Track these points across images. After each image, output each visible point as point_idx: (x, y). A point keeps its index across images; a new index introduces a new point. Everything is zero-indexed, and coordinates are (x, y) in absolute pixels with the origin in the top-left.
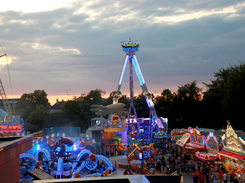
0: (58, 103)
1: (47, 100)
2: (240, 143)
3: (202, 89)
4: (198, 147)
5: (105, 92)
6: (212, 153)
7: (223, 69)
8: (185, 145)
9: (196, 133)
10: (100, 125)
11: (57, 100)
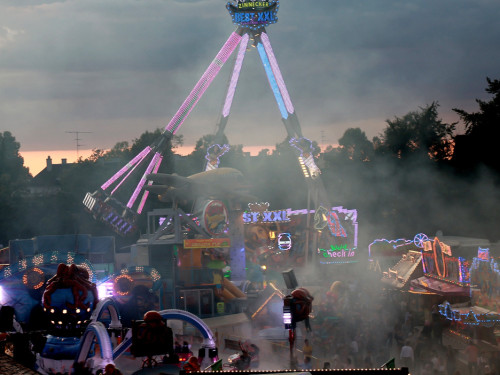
0: (50, 169)
1: (21, 160)
3: (453, 126)
4: (446, 288)
5: (181, 136)
6: (485, 306)
8: (408, 285)
9: (438, 249)
10: (170, 231)
11: (49, 160)
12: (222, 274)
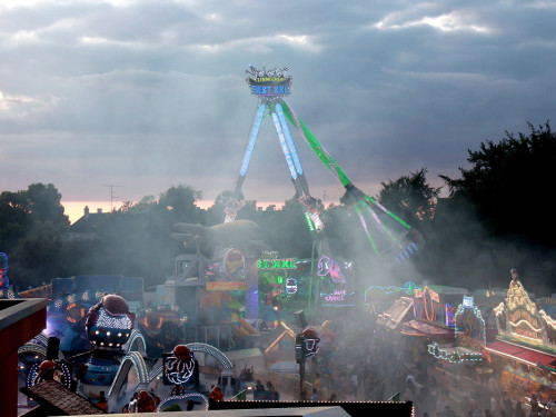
0: (87, 217)
1: (62, 209)
2: (541, 323)
3: (438, 190)
4: (434, 331)
6: (468, 347)
7: (491, 144)
8: (400, 327)
9: (428, 296)
11: (86, 209)
12: (238, 312)
